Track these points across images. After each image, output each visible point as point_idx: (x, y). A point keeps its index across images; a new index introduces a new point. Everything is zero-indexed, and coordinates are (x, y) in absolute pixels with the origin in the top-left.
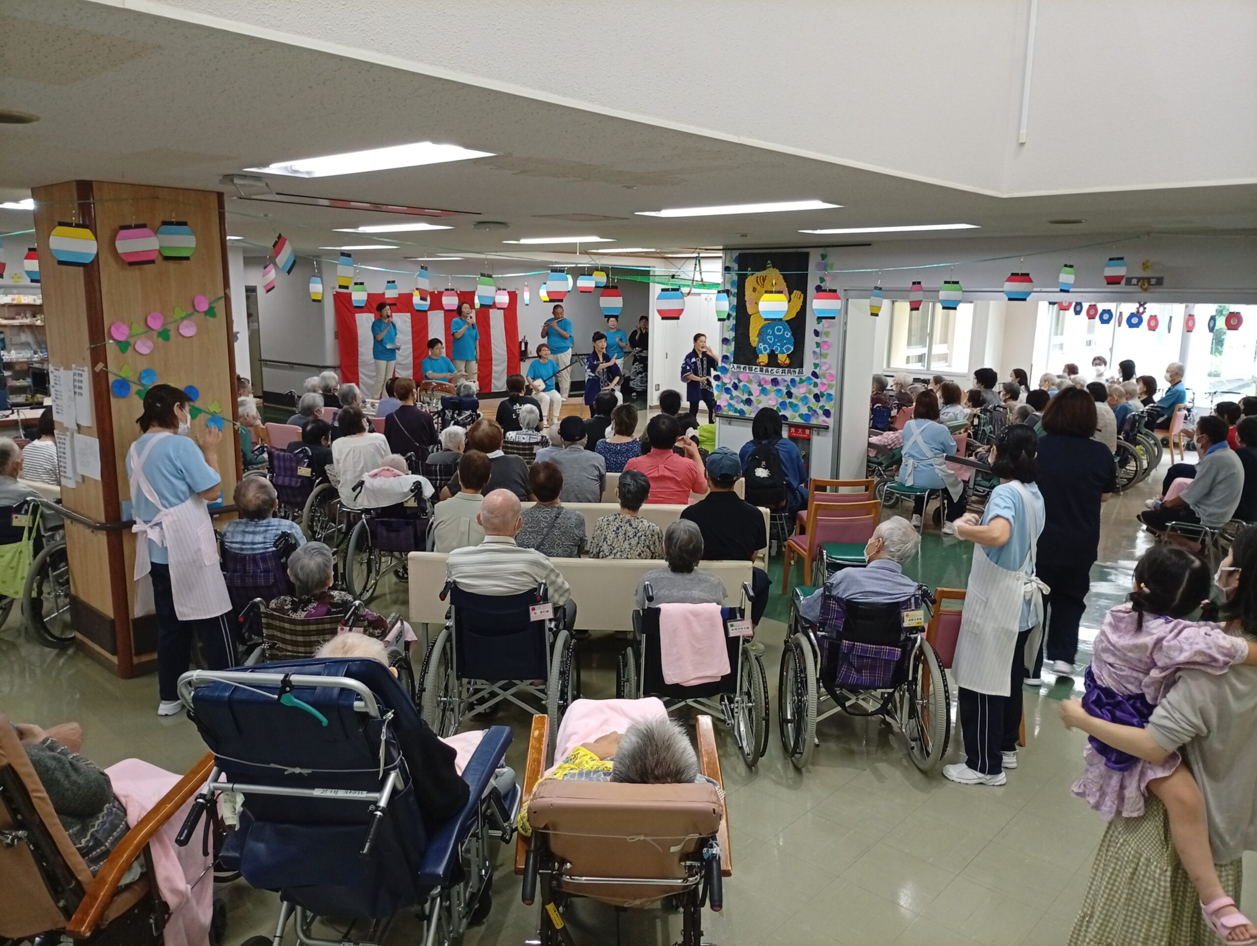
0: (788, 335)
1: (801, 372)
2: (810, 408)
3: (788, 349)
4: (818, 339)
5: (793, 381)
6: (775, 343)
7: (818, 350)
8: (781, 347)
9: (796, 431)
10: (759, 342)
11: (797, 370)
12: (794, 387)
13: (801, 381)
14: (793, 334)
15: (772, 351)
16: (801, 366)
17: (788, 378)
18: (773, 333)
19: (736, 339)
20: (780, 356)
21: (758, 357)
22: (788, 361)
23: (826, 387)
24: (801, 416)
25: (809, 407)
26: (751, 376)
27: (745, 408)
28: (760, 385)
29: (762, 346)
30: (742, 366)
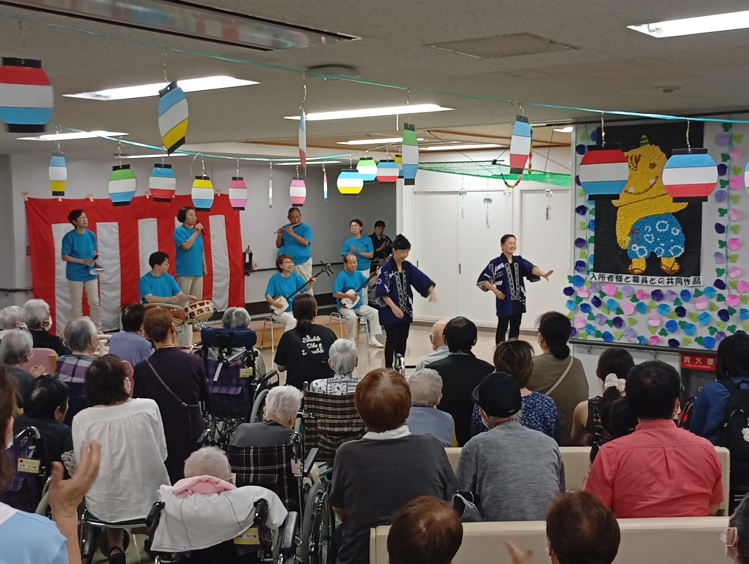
0: (677, 232)
1: (696, 282)
2: (712, 330)
3: (677, 251)
4: (722, 237)
5: (685, 294)
6: (656, 244)
7: (722, 251)
8: (667, 248)
9: (693, 361)
10: (632, 242)
11: (692, 278)
12: (687, 300)
13: (698, 293)
14: (684, 231)
15: (653, 255)
16: (697, 273)
17: (678, 289)
18: (654, 231)
19: (596, 240)
20: (664, 261)
21: (630, 263)
22: (676, 267)
23: (737, 300)
24: (699, 340)
25: (711, 328)
26: (620, 288)
27: (613, 330)
28: (634, 299)
29: (636, 248)
30: (607, 275)
